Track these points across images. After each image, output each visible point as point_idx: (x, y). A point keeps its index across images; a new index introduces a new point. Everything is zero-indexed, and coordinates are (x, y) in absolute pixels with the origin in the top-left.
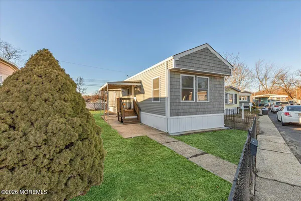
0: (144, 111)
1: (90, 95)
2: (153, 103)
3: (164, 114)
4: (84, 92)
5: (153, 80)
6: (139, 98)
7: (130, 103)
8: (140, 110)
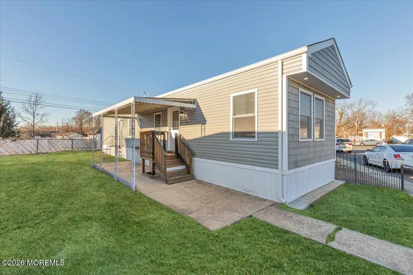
0: (202, 157)
1: (54, 125)
2: (233, 143)
3: (275, 166)
4: (44, 119)
5: (234, 97)
6: (190, 133)
7: (164, 140)
8: (193, 154)
